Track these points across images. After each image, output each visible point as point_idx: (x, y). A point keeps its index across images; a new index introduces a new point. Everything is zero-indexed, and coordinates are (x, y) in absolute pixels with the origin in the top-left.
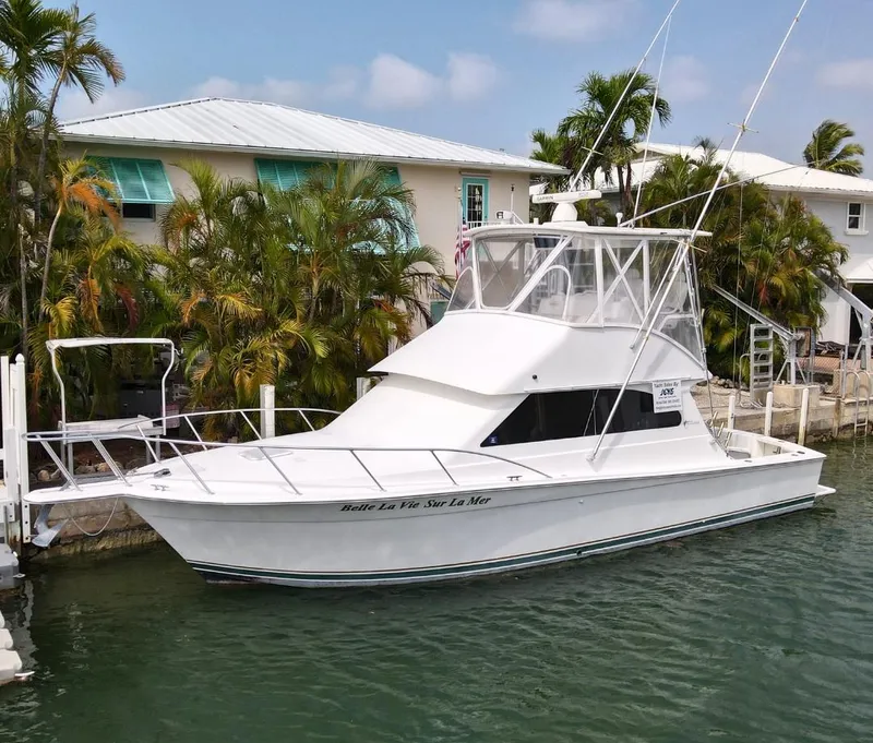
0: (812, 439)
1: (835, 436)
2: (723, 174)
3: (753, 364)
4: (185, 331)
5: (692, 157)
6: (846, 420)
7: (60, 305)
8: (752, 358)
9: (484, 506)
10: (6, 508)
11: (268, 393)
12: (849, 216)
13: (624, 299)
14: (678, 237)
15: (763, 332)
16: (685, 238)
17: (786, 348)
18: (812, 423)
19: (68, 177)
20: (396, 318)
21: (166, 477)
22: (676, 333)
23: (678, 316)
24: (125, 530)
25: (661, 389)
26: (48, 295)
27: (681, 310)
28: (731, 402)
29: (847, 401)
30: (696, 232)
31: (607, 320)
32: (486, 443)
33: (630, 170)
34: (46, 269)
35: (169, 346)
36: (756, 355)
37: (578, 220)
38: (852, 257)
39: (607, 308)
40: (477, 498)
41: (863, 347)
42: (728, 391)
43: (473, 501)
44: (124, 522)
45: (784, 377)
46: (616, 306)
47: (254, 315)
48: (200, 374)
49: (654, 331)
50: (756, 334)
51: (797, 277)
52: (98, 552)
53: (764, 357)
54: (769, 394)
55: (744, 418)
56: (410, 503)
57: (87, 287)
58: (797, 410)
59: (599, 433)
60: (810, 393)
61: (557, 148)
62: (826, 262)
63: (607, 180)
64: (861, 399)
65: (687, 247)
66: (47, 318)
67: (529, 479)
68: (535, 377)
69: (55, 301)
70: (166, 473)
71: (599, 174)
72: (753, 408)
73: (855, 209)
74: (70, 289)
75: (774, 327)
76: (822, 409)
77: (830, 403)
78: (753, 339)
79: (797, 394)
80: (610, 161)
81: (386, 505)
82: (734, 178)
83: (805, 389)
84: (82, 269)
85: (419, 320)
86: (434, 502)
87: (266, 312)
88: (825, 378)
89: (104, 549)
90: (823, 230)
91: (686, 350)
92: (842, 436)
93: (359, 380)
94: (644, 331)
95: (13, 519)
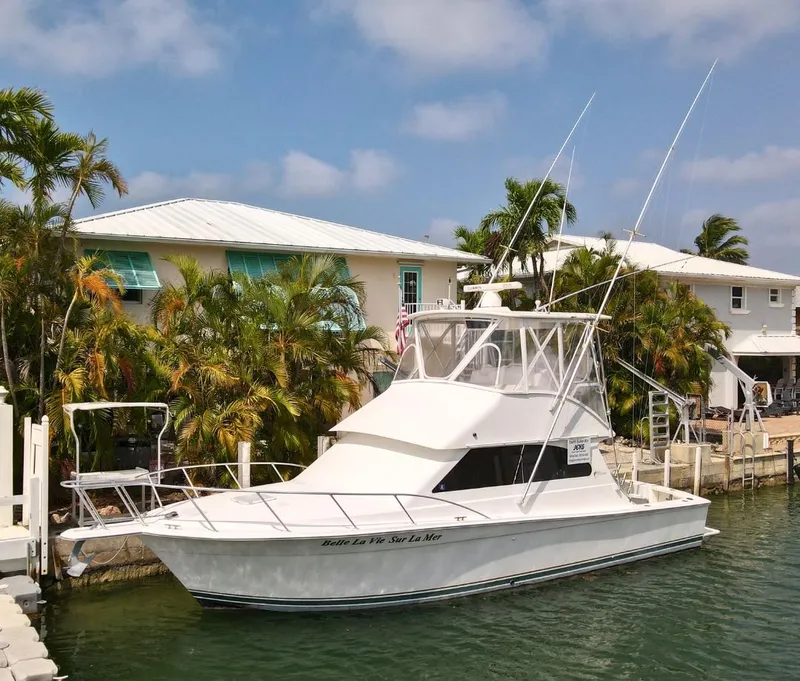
0: (705, 491)
1: (726, 488)
2: (621, 263)
3: (652, 426)
4: (173, 396)
5: (595, 249)
6: (735, 476)
7: (73, 375)
8: (651, 420)
9: (436, 541)
10: (29, 544)
11: (245, 450)
12: (732, 297)
13: (544, 371)
14: (586, 320)
15: (661, 398)
16: (592, 320)
17: (680, 412)
18: (705, 477)
19: (82, 271)
20: (350, 387)
21: (175, 518)
22: (586, 399)
23: (587, 385)
24: (125, 565)
25: (574, 445)
26: (62, 366)
27: (589, 379)
28: (635, 458)
29: (735, 458)
30: (599, 316)
31: (531, 388)
32: (436, 490)
33: (542, 260)
34: (61, 345)
35: (165, 409)
36: (655, 418)
37: (503, 305)
38: (735, 333)
39: (531, 378)
40: (431, 536)
41: (747, 412)
42: (631, 449)
43: (428, 538)
44: (123, 558)
45: (680, 437)
46: (538, 377)
47: (233, 383)
48: (187, 433)
49: (568, 397)
50: (654, 400)
51: (688, 351)
52: (100, 584)
53: (662, 420)
54: (667, 452)
55: (646, 472)
56: (377, 539)
57: (95, 360)
58: (692, 466)
59: (526, 481)
60: (702, 451)
61: (480, 240)
62: (711, 338)
63: (523, 268)
64: (748, 457)
65: (593, 329)
66: (60, 386)
67: (473, 519)
68: (475, 435)
69: (67, 372)
70: (175, 515)
71: (516, 263)
72: (654, 464)
73: (737, 291)
74: (80, 361)
75: (670, 394)
76: (714, 465)
77: (719, 460)
78: (651, 405)
79: (691, 451)
80: (526, 252)
81: (358, 541)
82: (632, 269)
83: (698, 448)
84: (90, 345)
85: (369, 389)
86: (396, 538)
87: (242, 380)
88: (715, 438)
89: (106, 581)
90: (708, 311)
91: (593, 413)
92: (732, 489)
93: (320, 438)
94: (560, 397)
95: (34, 554)
